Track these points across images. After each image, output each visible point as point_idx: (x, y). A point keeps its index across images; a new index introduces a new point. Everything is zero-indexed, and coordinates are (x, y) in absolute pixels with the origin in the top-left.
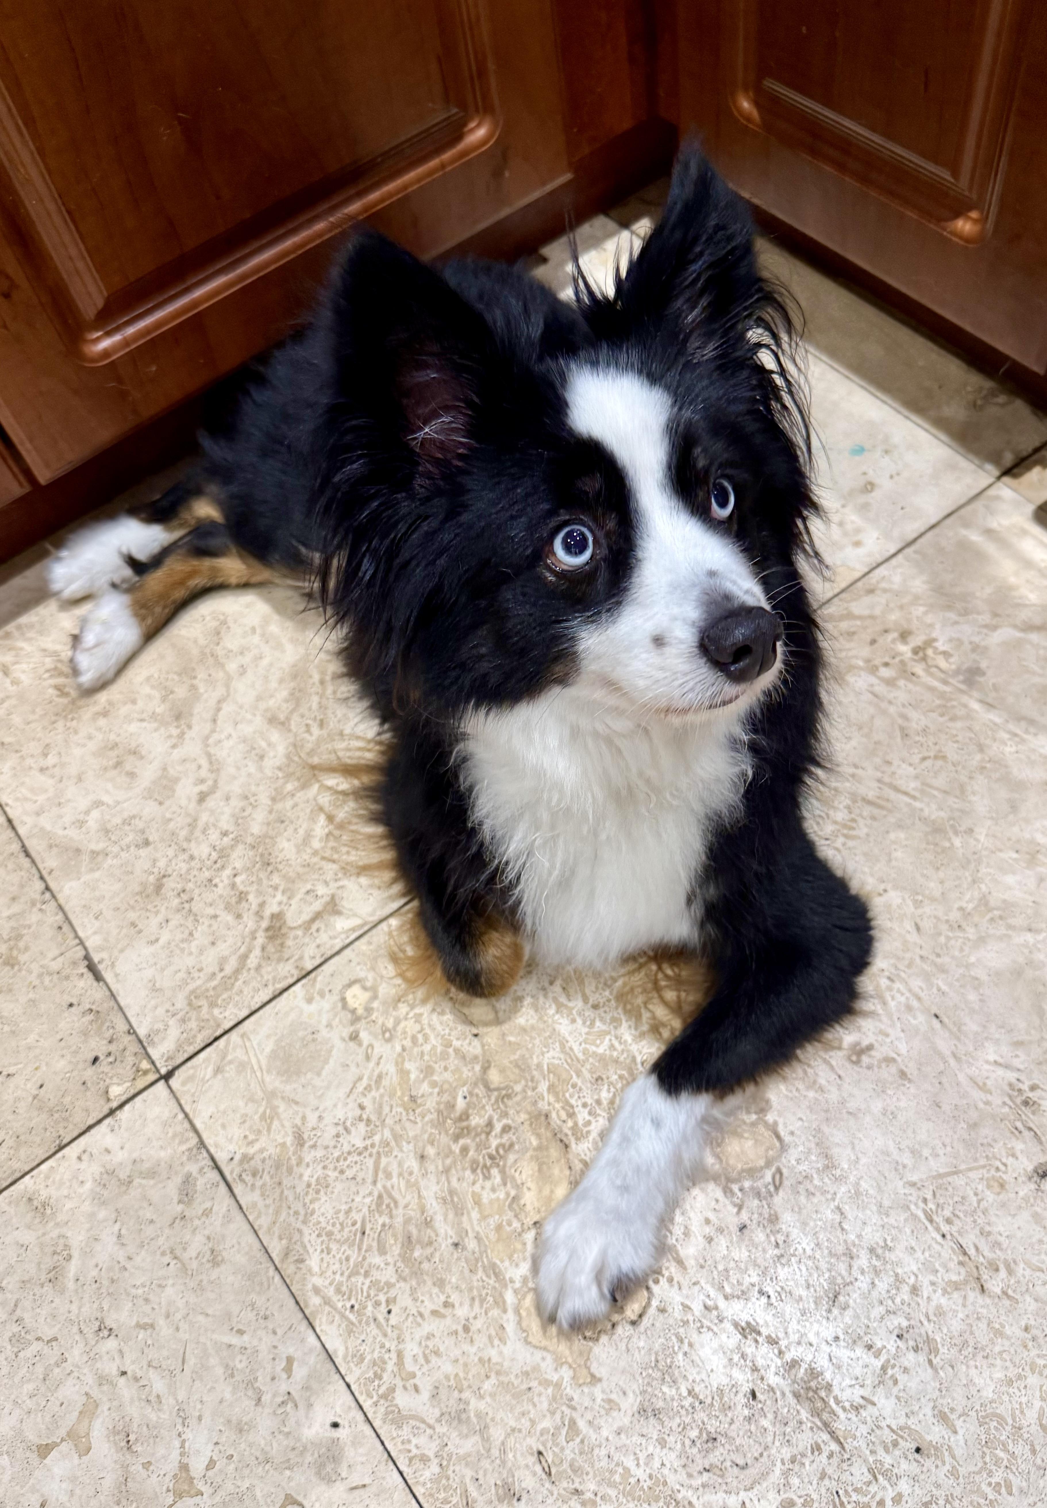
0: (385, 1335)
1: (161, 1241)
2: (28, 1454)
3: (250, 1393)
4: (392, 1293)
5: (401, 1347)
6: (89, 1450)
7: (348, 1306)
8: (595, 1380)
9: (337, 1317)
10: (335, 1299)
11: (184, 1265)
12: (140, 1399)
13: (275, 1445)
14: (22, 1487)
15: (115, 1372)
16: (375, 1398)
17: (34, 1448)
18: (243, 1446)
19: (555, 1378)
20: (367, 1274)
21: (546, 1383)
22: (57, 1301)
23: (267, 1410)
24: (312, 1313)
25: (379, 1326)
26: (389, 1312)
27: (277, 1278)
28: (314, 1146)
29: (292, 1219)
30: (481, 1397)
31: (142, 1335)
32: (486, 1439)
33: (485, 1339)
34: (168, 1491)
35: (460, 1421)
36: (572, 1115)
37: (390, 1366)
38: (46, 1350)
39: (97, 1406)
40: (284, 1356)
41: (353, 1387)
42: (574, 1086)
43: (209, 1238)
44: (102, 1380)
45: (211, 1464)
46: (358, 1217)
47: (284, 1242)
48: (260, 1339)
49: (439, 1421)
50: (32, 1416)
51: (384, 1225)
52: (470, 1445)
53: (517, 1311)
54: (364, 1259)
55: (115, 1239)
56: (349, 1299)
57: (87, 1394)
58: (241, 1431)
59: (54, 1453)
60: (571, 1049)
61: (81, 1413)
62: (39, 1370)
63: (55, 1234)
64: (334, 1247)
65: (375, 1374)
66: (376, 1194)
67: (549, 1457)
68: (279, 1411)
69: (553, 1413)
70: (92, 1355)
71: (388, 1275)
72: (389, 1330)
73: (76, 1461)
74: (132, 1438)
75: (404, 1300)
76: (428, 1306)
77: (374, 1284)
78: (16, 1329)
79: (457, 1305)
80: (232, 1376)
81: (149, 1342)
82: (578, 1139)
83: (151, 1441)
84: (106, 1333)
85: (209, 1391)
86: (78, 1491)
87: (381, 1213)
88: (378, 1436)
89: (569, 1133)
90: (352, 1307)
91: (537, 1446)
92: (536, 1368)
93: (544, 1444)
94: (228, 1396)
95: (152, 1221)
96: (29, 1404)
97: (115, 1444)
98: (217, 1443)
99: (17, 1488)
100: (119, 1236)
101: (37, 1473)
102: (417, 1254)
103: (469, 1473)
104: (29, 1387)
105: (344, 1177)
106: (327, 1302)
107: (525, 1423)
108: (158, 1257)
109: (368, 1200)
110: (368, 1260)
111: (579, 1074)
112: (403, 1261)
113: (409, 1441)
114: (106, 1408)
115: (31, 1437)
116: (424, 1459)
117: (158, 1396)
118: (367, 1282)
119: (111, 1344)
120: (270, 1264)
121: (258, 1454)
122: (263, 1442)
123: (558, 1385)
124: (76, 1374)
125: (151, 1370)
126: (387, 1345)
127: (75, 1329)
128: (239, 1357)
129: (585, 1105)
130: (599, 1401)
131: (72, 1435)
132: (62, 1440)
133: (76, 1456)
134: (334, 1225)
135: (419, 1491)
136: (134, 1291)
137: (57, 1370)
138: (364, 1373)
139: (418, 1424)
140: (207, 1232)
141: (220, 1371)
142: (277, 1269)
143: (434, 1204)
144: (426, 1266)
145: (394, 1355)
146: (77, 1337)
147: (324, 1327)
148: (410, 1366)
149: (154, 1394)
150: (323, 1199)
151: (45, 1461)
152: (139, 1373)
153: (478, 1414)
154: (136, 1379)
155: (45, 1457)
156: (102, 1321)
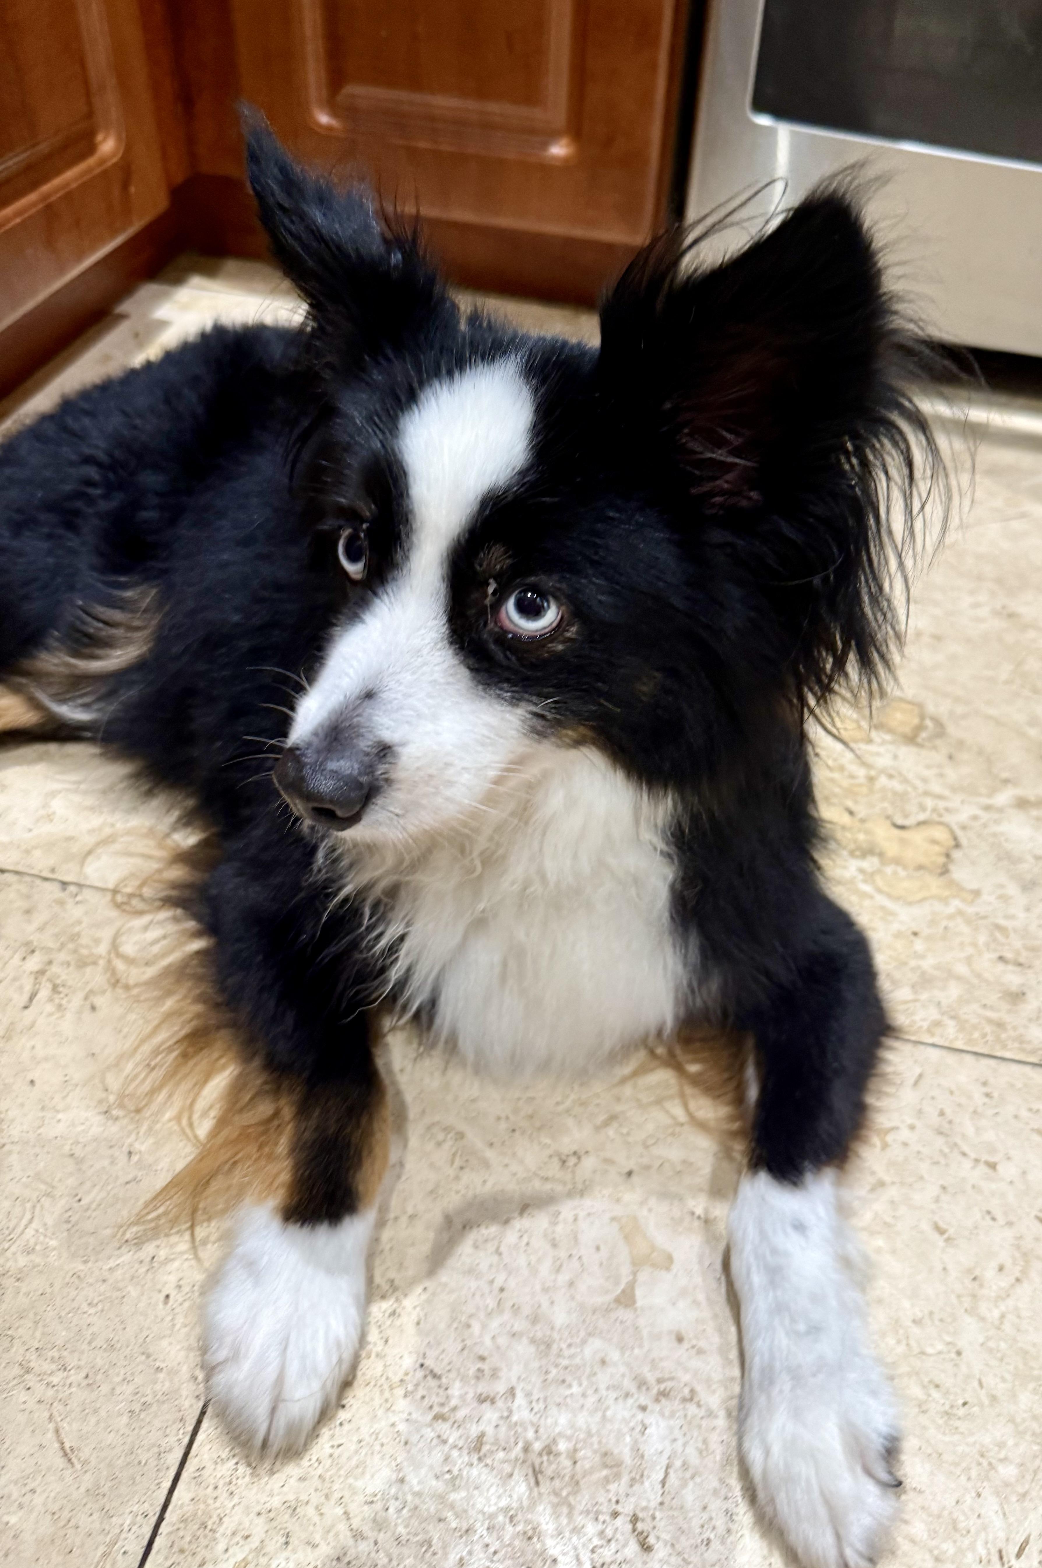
2: (613, 1316)
6: (670, 1259)
8: (977, 892)
14: (641, 1346)
15: (620, 1180)
17: (613, 1306)
19: (951, 910)
21: (951, 917)
31: (610, 1133)
32: (959, 978)
39: (635, 1219)
44: (615, 1196)
52: (954, 991)
53: (879, 891)
57: (613, 1219)
59: (639, 1293)
61: (626, 1238)
62: (539, 1245)
63: (421, 1131)
67: (1009, 955)
69: (978, 930)
70: (580, 1187)
73: (669, 1277)
84: (572, 1161)
91: (994, 956)
92: (935, 914)
93: (995, 950)
96: (563, 1278)
97: (691, 1230)
99: (637, 1351)
101: (641, 1322)
103: (975, 1007)
104: (545, 1269)
107: (970, 950)
114: (645, 1213)
115: (599, 1301)
116: (937, 1024)
119: (589, 1163)
123: (960, 913)
125: (654, 1150)
127: (538, 1184)
130: (995, 902)
131: (637, 1263)
132: (634, 1274)
133: (665, 1273)
135: (959, 1045)
136: (561, 1108)
137: (559, 1228)
146: (548, 1188)
151: (639, 1304)
152: (645, 1161)
153: (937, 967)
154: (647, 1168)
155: (634, 1302)
156: (558, 1154)
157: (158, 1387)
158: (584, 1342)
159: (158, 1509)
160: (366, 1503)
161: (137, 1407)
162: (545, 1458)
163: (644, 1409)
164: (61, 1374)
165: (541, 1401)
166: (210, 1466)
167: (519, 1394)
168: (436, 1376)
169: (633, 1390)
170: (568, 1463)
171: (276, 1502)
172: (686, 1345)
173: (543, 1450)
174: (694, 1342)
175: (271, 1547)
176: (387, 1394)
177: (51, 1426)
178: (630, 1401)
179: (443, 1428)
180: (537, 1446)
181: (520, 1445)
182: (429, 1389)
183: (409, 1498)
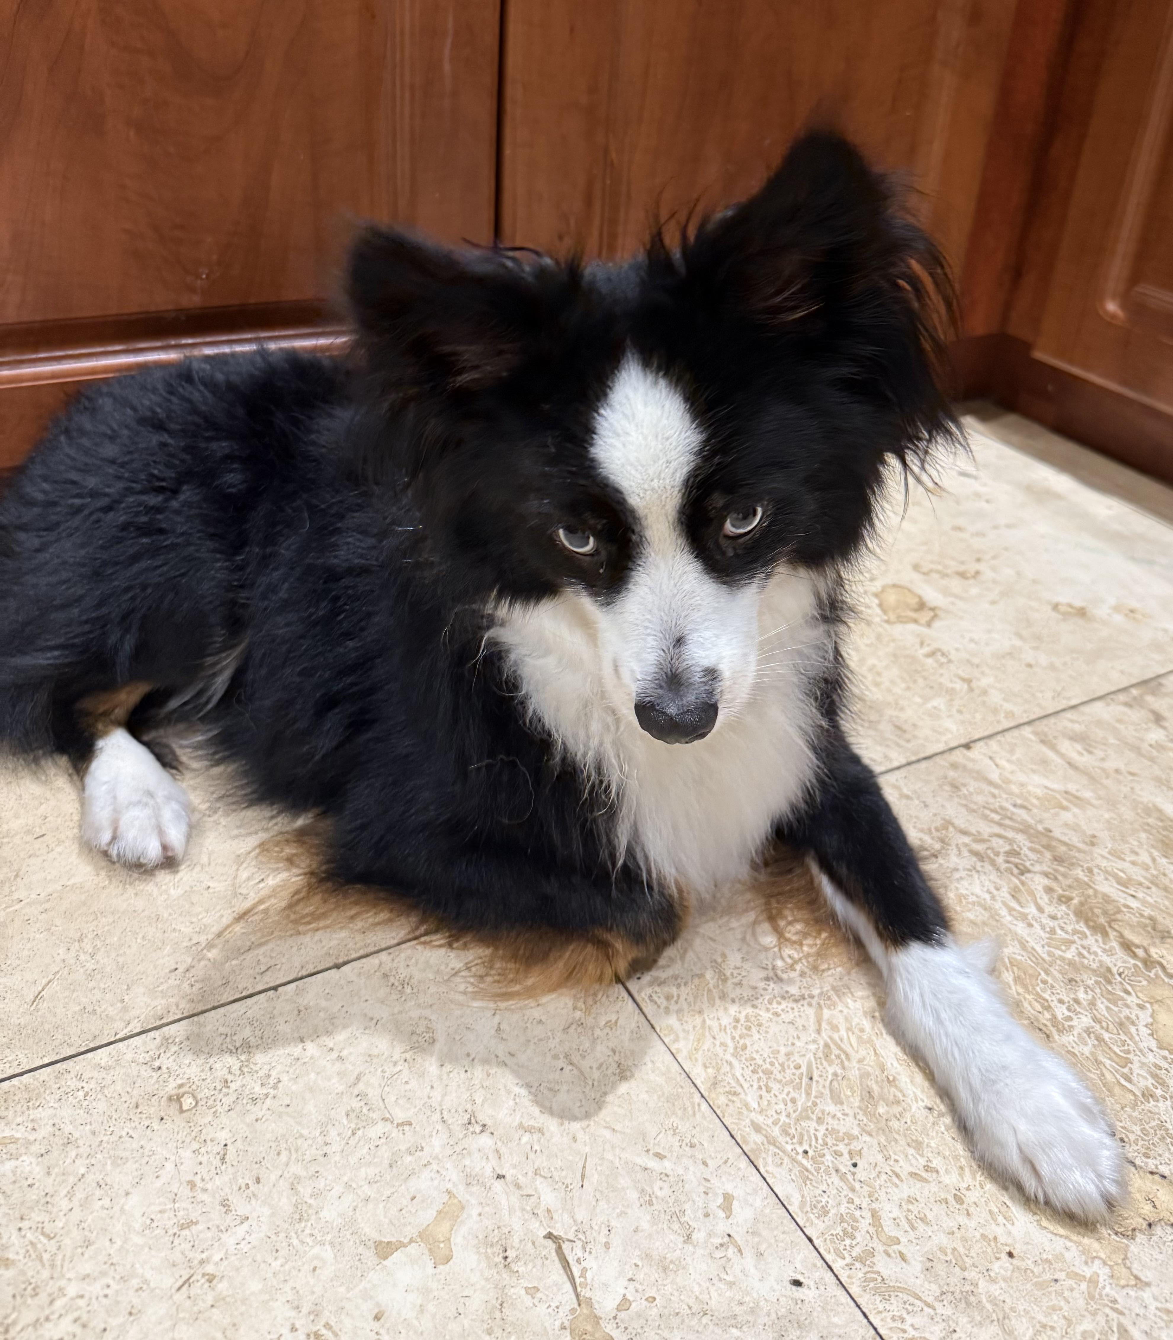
0: (853, 1190)
1: (552, 1044)
2: (361, 1249)
3: (676, 1226)
4: (856, 1146)
5: (874, 1206)
6: (448, 1259)
7: (800, 1150)
8: (1140, 1283)
9: (786, 1160)
10: (782, 1140)
11: (581, 1072)
12: (523, 1210)
13: (714, 1294)
14: (349, 1290)
15: (488, 1172)
16: (848, 1260)
17: (371, 1243)
18: (669, 1288)
19: (1088, 1272)
20: (820, 1120)
21: (1077, 1277)
22: (413, 1084)
23: (700, 1251)
24: (752, 1150)
25: (843, 1177)
26: (855, 1165)
27: (704, 1106)
28: (740, 984)
29: (719, 1050)
30: (993, 1281)
31: (526, 1138)
32: (1009, 1333)
33: (986, 1215)
34: (563, 1328)
35: (968, 1304)
36: (1048, 1008)
37: (865, 1224)
38: (395, 1133)
39: (463, 1208)
40: (720, 1192)
41: (816, 1242)
42: (1044, 982)
43: (614, 1052)
44: (470, 1180)
45: (624, 1305)
46: (804, 1063)
47: (710, 1070)
48: (687, 1169)
49: (939, 1300)
50: (371, 1206)
51: (835, 1074)
54: (815, 1104)
55: (493, 1032)
56: (801, 1143)
57: (449, 1192)
58: (665, 1269)
59: (399, 1255)
60: (1033, 948)
61: (439, 1212)
62: (385, 1153)
63: (415, 1014)
64: (775, 1087)
65: (844, 1230)
66: (822, 1043)
68: (718, 1254)
69: (1094, 1314)
70: (458, 1149)
71: (848, 1125)
72: (857, 1186)
73: (430, 1270)
74: (511, 1254)
75: (871, 1155)
76: (904, 1168)
77: (831, 1132)
78: (356, 1104)
79: (942, 1172)
80: (650, 1203)
81: (536, 1147)
82: (1060, 1031)
83: (539, 1262)
84: (478, 1129)
85: (619, 1215)
86: (431, 1308)
87: (831, 1063)
88: (858, 1306)
89: (1049, 1024)
90: (806, 1152)
92: (1060, 1257)
94: (645, 1225)
95: (540, 1022)
96: (368, 1190)
97: (487, 1258)
98: (631, 1280)
99: (342, 1289)
100: (499, 1029)
101: (372, 1276)
102: (881, 1110)
104: (371, 1172)
105: (779, 1020)
106: (772, 1142)
107: (1059, 1321)
108: (549, 1059)
109: (813, 1047)
110: (820, 1107)
111: (1047, 972)
112: (865, 1114)
113: (903, 1320)
114: (474, 1213)
115: (367, 1230)
117: (549, 1211)
118: (822, 1129)
119: (485, 1141)
120: (693, 1090)
121: (691, 1302)
122: (696, 1289)
123: (1093, 1281)
124: (435, 1167)
125: (539, 1180)
126: (857, 1202)
127: (436, 1117)
128: (659, 1183)
129: (1061, 1002)
130: (1152, 1308)
131: (424, 1236)
132: (411, 1241)
133: (431, 1264)
134: (772, 1064)
137: (409, 1159)
138: (829, 1228)
139: (912, 1300)
140: (611, 1045)
141: (633, 1195)
142: (702, 1096)
143: (896, 1064)
144: (894, 1124)
145: (868, 1215)
146: (439, 1127)
147: (770, 1168)
148: (890, 1229)
149: (543, 1207)
150: (756, 1036)
151: (385, 1263)
152: (522, 1180)
153: (993, 1301)
154: (518, 1186)
155: (385, 1258)
156: (473, 1114)
157: (110, 1009)
158: (322, 1244)
159: (27, 1068)
160: (98, 1183)
161: (90, 1008)
162: (203, 1281)
163: (293, 1329)
164: (88, 958)
165: (250, 1246)
166: (72, 1074)
167: (245, 1226)
168: (223, 1160)
169: (305, 1310)
170: (210, 1300)
171: (68, 1128)
172: (376, 1325)
173: (208, 1274)
174: (382, 1331)
175: (35, 1148)
176: (188, 1139)
177: (51, 977)
178: (293, 1314)
179: (185, 1191)
180: (210, 1269)
181: (204, 1256)
182: (209, 1162)
183: (117, 1208)
